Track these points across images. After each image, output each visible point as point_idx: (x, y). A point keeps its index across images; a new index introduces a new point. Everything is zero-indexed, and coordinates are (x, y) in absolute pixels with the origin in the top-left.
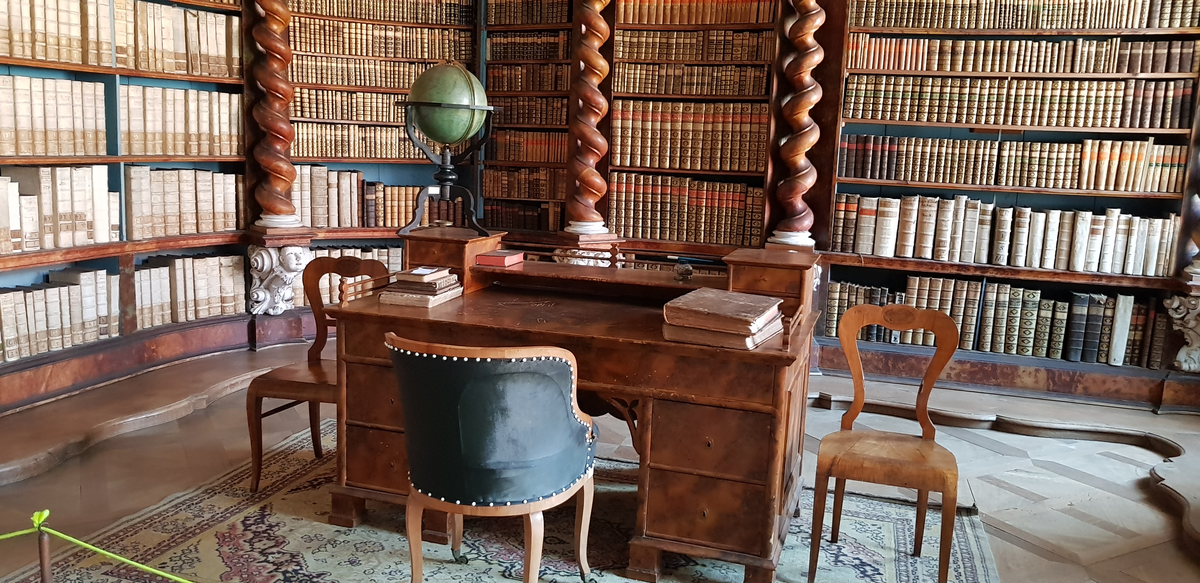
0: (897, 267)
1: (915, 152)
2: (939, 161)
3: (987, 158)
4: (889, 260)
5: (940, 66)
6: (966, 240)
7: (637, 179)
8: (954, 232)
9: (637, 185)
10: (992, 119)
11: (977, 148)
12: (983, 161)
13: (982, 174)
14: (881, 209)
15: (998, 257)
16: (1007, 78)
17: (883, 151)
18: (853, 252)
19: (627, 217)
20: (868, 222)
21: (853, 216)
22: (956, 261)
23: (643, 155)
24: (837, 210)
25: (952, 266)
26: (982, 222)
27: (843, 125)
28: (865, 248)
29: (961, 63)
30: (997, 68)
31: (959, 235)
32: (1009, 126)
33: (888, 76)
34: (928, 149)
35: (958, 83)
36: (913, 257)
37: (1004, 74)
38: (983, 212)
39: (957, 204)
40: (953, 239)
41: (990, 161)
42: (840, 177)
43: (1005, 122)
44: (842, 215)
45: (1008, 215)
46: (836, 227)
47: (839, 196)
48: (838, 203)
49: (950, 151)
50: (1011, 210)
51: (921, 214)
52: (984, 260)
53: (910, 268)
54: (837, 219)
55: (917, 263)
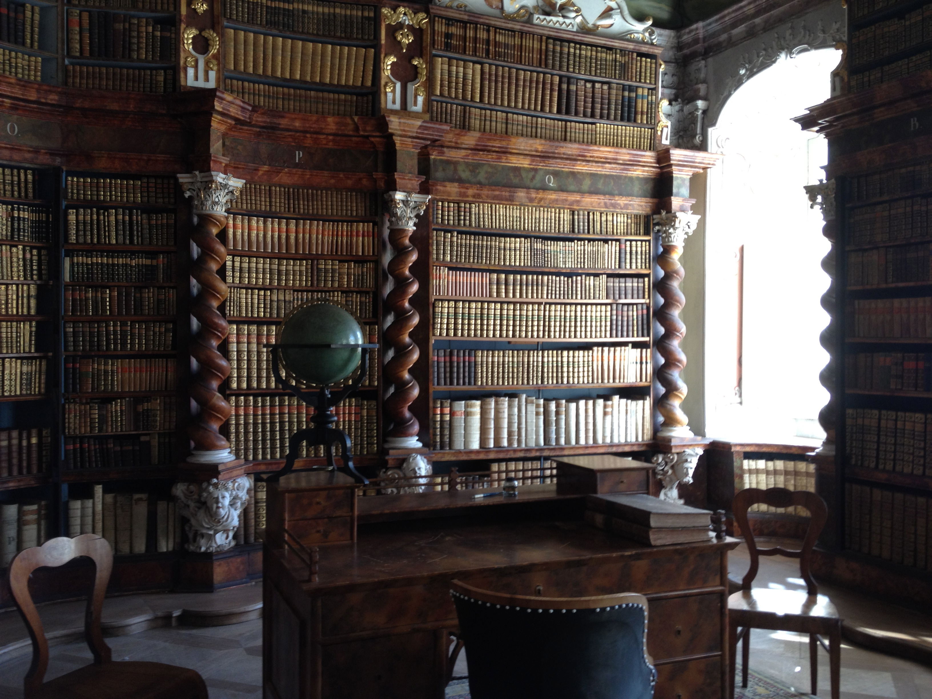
0: (482, 457)
1: (487, 362)
4: (477, 452)
5: (498, 293)
6: (529, 429)
8: (519, 424)
12: (533, 366)
13: (533, 377)
14: (469, 410)
15: (549, 441)
16: (542, 303)
17: (464, 362)
18: (450, 448)
20: (460, 420)
21: (447, 418)
22: (523, 446)
24: (435, 414)
25: (521, 450)
26: (537, 414)
27: (433, 342)
28: (459, 445)
29: (511, 291)
31: (523, 426)
32: (546, 339)
33: (464, 301)
34: (496, 359)
35: (512, 307)
36: (494, 447)
37: (539, 300)
38: (538, 406)
39: (519, 402)
40: (519, 429)
41: (537, 366)
42: (434, 387)
43: (544, 336)
44: (438, 418)
45: (553, 406)
46: (435, 428)
47: (435, 402)
48: (435, 408)
49: (511, 359)
50: (554, 402)
51: (498, 412)
52: (542, 443)
53: (492, 456)
54: (435, 422)
55: (497, 452)
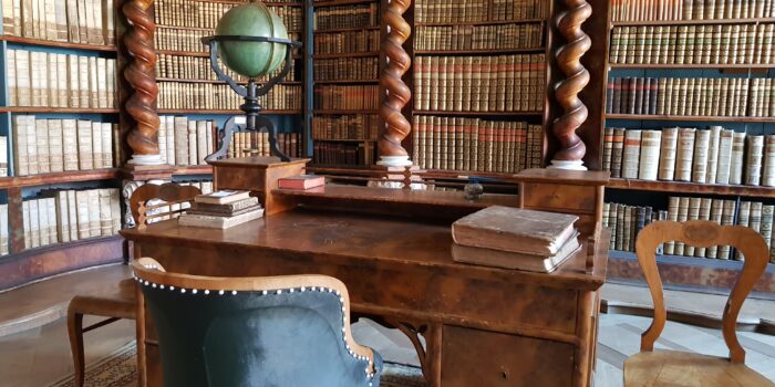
0: (659, 189)
1: (674, 91)
2: (695, 96)
3: (739, 93)
4: (652, 183)
5: (695, 15)
6: (722, 164)
7: (435, 121)
8: (710, 157)
9: (435, 125)
10: (742, 59)
11: (730, 84)
12: (735, 96)
13: (734, 107)
14: (644, 139)
15: (751, 179)
16: (755, 23)
17: (645, 91)
18: (621, 176)
19: (427, 152)
20: (633, 151)
21: (620, 146)
22: (713, 182)
23: (440, 101)
24: (606, 142)
25: (709, 187)
26: (735, 149)
27: (609, 69)
28: (631, 173)
29: (713, 12)
30: (746, 14)
31: (715, 160)
32: (758, 64)
33: (648, 26)
34: (685, 87)
35: (711, 29)
36: (674, 180)
37: (752, 19)
38: (737, 140)
39: (713, 133)
40: (710, 164)
41: (742, 96)
42: (608, 113)
43: (754, 61)
44: (610, 145)
45: (759, 141)
46: (605, 156)
47: (607, 130)
48: (607, 135)
49: (705, 88)
50: (762, 137)
51: (680, 143)
52: (738, 181)
53: (671, 190)
54: (606, 149)
55: (678, 186)
